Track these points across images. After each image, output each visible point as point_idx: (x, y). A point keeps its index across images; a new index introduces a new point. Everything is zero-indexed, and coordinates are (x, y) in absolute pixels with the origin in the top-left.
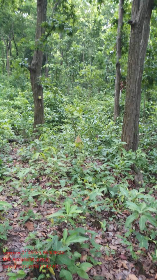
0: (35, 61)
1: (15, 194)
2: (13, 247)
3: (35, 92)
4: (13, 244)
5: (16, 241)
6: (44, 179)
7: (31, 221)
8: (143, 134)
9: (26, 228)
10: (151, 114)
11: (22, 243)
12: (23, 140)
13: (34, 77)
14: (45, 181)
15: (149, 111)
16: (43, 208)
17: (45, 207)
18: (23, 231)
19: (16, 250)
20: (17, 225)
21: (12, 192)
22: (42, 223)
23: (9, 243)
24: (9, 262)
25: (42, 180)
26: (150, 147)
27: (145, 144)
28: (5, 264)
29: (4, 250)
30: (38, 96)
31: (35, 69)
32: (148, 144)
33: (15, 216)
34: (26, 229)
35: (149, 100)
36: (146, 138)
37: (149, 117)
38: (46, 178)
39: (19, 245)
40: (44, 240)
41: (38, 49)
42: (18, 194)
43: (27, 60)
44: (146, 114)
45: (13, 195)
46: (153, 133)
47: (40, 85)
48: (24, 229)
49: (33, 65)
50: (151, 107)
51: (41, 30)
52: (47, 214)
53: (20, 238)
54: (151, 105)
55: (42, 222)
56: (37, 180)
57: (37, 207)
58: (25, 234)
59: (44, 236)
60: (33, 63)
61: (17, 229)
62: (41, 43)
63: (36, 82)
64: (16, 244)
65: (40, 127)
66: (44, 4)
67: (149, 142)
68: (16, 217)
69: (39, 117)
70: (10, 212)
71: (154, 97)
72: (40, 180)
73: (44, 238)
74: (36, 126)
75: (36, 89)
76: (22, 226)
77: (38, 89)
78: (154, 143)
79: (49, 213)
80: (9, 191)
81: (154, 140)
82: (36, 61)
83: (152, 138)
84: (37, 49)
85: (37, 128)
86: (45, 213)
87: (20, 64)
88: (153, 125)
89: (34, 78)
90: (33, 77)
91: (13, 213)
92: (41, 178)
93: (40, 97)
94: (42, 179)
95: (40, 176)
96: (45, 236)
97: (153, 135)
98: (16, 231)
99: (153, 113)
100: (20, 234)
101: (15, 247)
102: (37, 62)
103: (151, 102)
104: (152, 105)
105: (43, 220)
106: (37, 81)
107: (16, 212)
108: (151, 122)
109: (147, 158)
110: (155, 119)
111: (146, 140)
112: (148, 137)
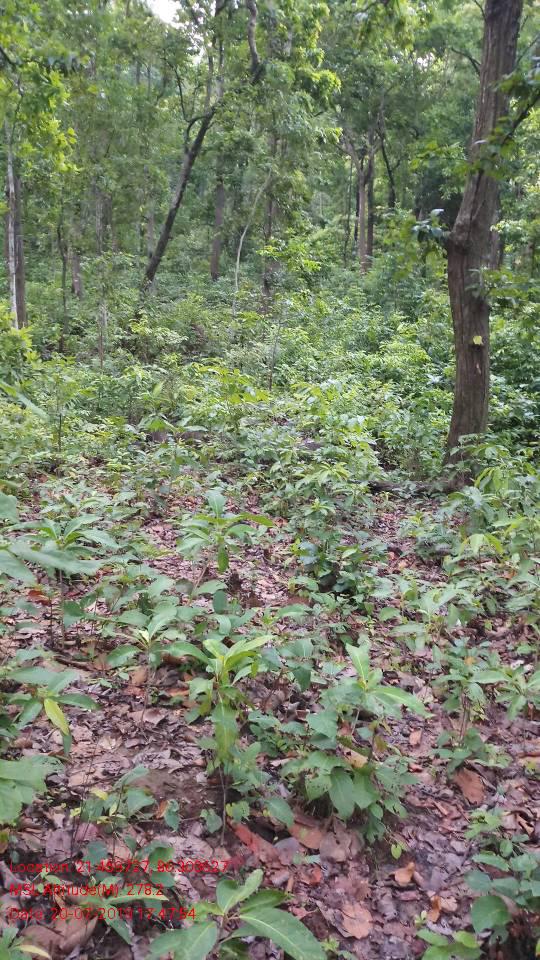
0: (468, 216)
1: (408, 667)
2: (422, 845)
3: (463, 321)
4: (420, 838)
5: (428, 830)
6: (501, 630)
7: (472, 769)
9: (457, 789)
11: (449, 840)
12: (413, 487)
13: (462, 272)
14: (504, 637)
16: (509, 728)
17: (515, 730)
18: (445, 799)
19: (431, 857)
20: (425, 775)
21: (397, 660)
22: (514, 783)
23: (408, 830)
24: (413, 894)
25: (494, 632)
28: (403, 896)
29: (396, 852)
30: (470, 337)
31: (468, 241)
33: (413, 742)
34: (455, 793)
38: (508, 624)
39: (439, 842)
40: (525, 843)
41: (481, 172)
42: (416, 670)
43: (440, 214)
45: (402, 668)
47: (479, 297)
48: (449, 792)
49: (461, 228)
51: (493, 105)
52: (526, 755)
53: (440, 820)
55: (511, 778)
56: (475, 630)
57: (486, 723)
58: (454, 809)
59: (524, 831)
60: (458, 221)
61: (428, 789)
62: (493, 149)
63: (466, 289)
64: (431, 837)
65: (471, 442)
66: (511, 10)
68: (418, 745)
69: (469, 411)
70: (396, 725)
72: (486, 631)
73: (526, 837)
74: (461, 439)
75: (466, 311)
76: (444, 780)
77: (472, 310)
79: (533, 753)
80: (387, 654)
82: (473, 212)
84: (476, 175)
85: (463, 447)
86: (516, 748)
87: (416, 228)
89: (459, 276)
90: (459, 271)
91: (406, 731)
92: (488, 624)
93: (478, 340)
94: (494, 629)
95: (484, 617)
96: (530, 830)
98: (424, 793)
100: (439, 805)
101: (429, 849)
102: (474, 217)
105: (513, 773)
106: (471, 281)
107: (416, 729)
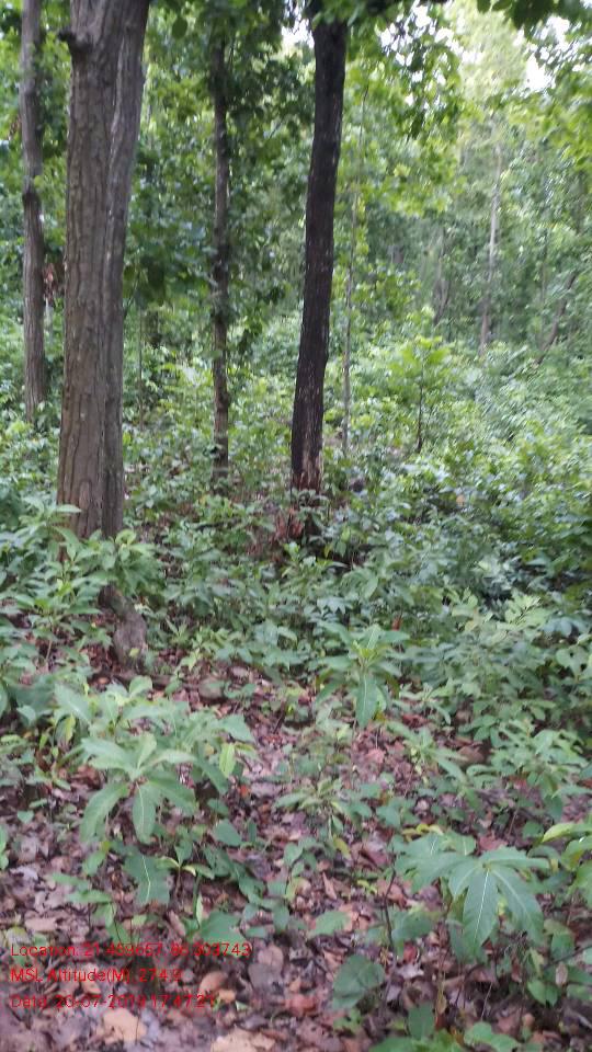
8: (141, 466)
10: (166, 394)
15: (159, 383)
26: (167, 515)
27: (150, 504)
32: (160, 505)
35: (156, 342)
36: (151, 482)
37: (160, 405)
44: (147, 391)
46: (175, 463)
50: (164, 367)
54: (163, 359)
67: (162, 495)
71: (173, 329)
78: (179, 501)
81: (180, 487)
83: (173, 484)
88: (176, 433)
97: (176, 472)
99: (173, 389)
103: (165, 350)
104: (168, 359)
108: (167, 424)
109: (157, 555)
110: (179, 413)
111: (153, 490)
112: (159, 477)
